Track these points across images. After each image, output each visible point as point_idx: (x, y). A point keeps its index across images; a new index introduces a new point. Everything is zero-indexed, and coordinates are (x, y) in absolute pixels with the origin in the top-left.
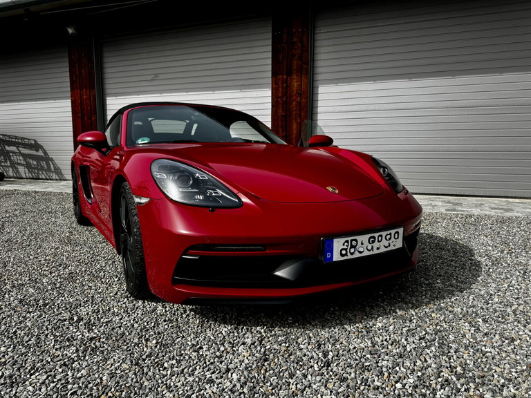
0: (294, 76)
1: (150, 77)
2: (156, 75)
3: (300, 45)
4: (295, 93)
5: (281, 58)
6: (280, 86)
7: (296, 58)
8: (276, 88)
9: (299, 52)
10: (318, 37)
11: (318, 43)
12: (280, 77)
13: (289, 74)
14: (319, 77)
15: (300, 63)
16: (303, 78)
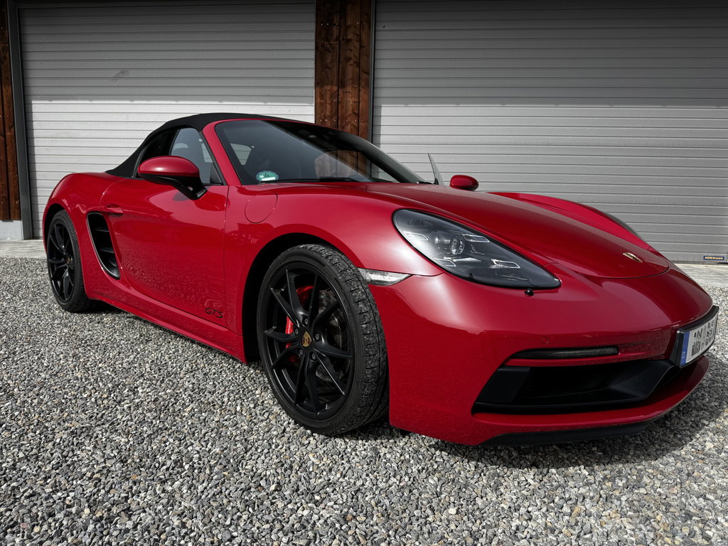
0: (349, 88)
1: (113, 74)
2: (123, 71)
3: (357, 45)
4: (350, 112)
5: (329, 60)
6: (328, 102)
7: (351, 62)
8: (321, 104)
9: (357, 55)
10: (380, 35)
11: (380, 45)
12: (328, 88)
13: (341, 84)
14: (381, 93)
15: (357, 69)
16: (362, 93)
